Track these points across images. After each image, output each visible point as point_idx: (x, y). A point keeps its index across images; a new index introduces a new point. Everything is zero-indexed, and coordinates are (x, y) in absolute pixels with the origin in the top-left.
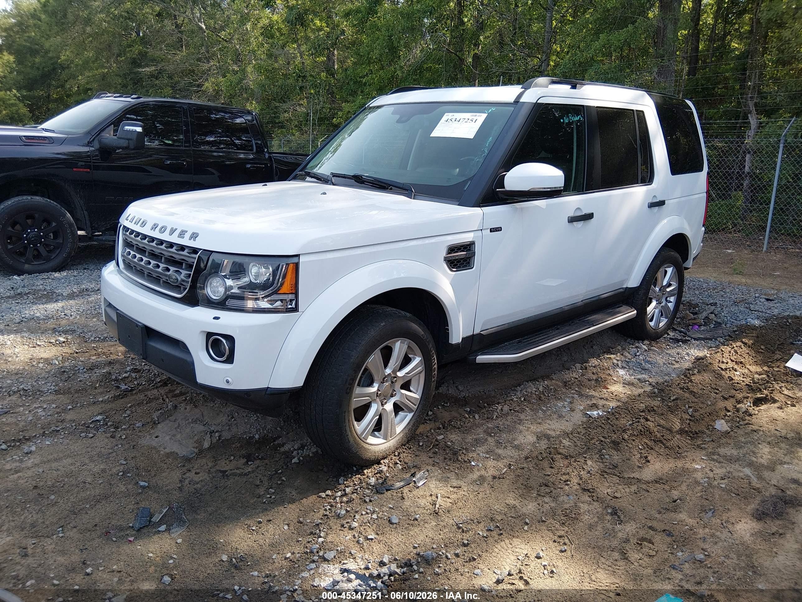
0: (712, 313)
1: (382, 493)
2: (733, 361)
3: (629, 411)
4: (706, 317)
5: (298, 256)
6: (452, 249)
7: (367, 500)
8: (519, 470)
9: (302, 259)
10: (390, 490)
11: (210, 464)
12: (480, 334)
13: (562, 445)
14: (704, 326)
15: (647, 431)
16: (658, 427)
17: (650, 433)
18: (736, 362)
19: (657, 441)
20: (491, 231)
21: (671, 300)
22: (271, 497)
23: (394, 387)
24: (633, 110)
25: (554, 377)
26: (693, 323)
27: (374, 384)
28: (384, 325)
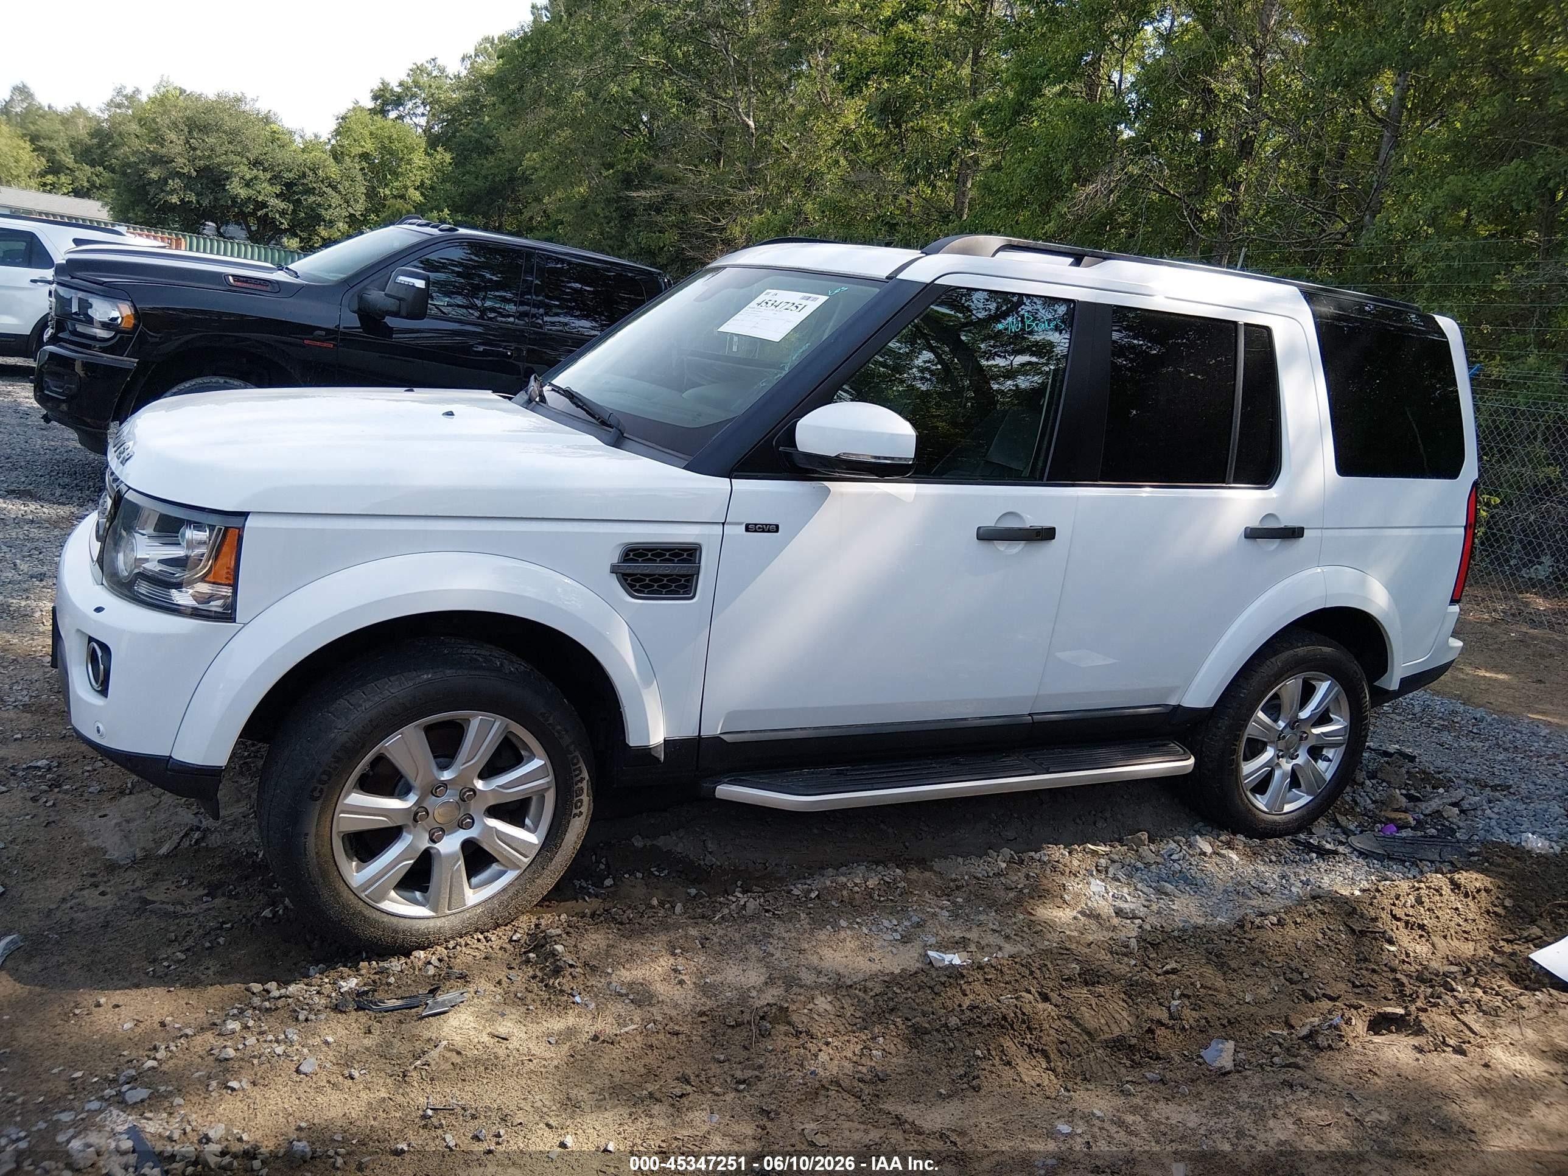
0: (1454, 805)
1: (345, 1012)
2: (1399, 920)
3: (1032, 973)
4: (1438, 811)
5: (245, 515)
6: (634, 553)
7: (301, 1017)
8: (661, 1036)
9: (250, 522)
10: (364, 1009)
11: (138, 884)
12: (716, 740)
13: (811, 1006)
14: (1412, 828)
15: (1024, 1022)
16: (1067, 1022)
17: (1028, 1028)
18: (1407, 923)
19: (1037, 1051)
20: (748, 529)
21: (1330, 756)
22: (169, 966)
23: (468, 808)
24: (1235, 323)
25: (937, 865)
26: (1387, 818)
27: (411, 794)
28: (429, 680)
